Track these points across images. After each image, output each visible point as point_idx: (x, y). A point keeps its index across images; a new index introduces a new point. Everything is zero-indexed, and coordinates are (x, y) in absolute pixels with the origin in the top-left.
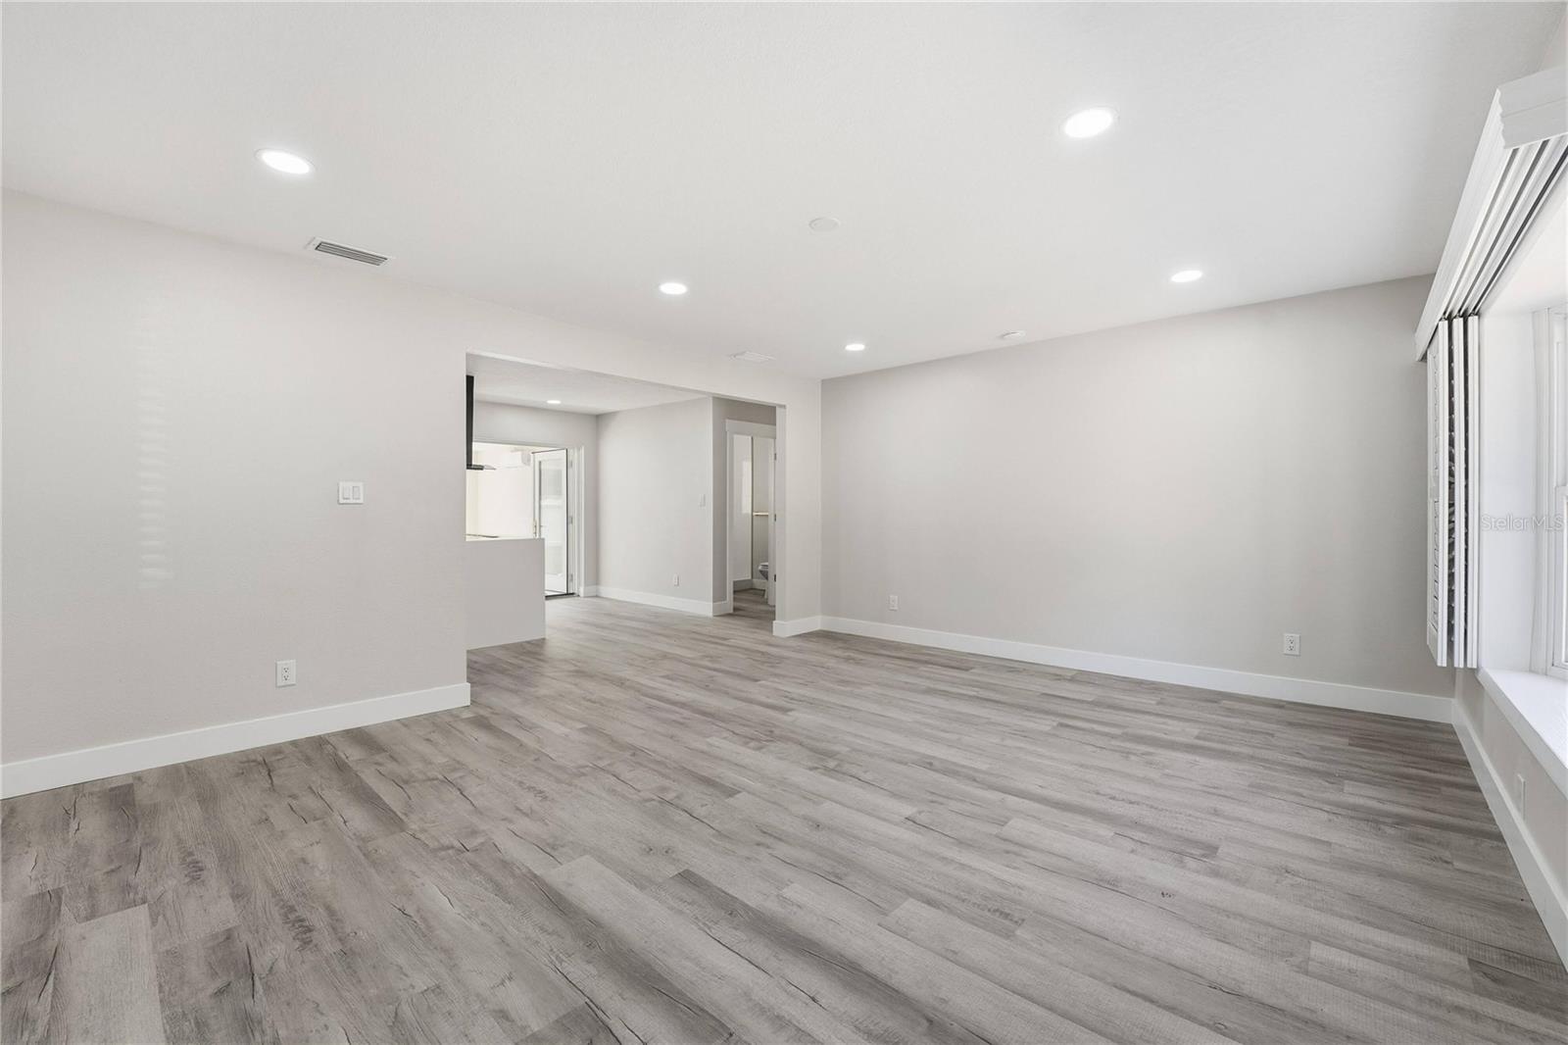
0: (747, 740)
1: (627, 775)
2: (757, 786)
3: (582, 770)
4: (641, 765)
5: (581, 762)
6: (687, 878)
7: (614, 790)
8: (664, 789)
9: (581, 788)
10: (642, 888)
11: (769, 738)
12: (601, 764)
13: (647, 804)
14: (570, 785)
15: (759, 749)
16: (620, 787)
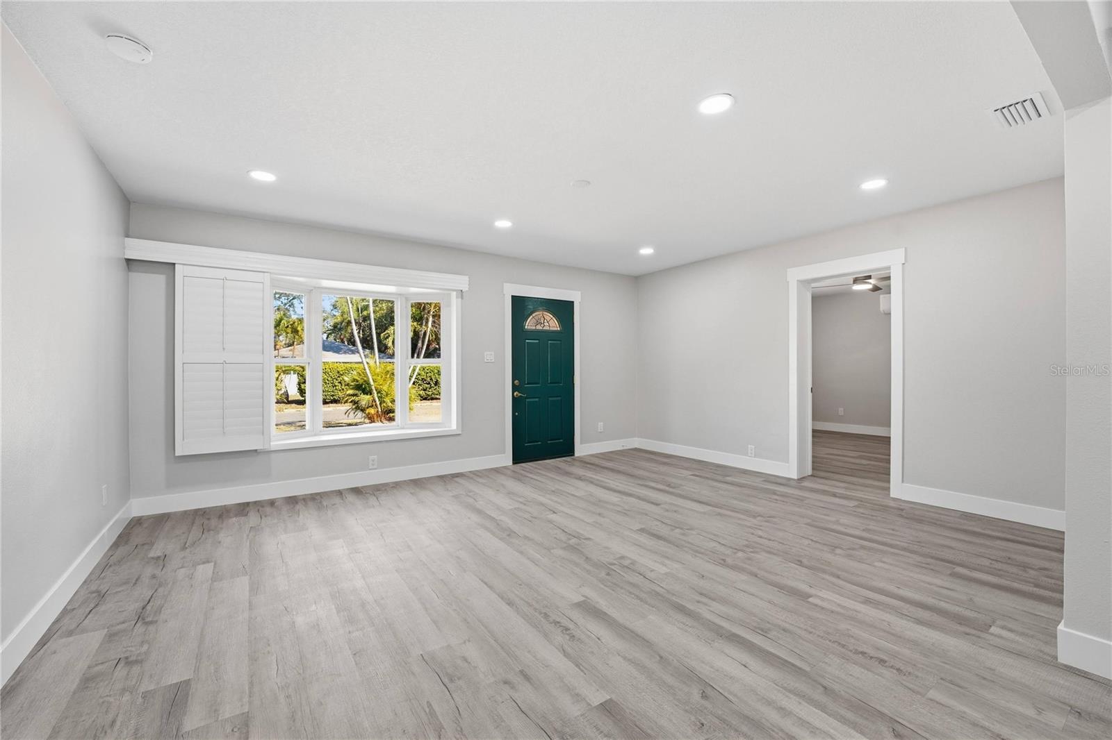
0: (631, 567)
2: (627, 533)
6: (657, 505)
11: (613, 567)
15: (623, 557)
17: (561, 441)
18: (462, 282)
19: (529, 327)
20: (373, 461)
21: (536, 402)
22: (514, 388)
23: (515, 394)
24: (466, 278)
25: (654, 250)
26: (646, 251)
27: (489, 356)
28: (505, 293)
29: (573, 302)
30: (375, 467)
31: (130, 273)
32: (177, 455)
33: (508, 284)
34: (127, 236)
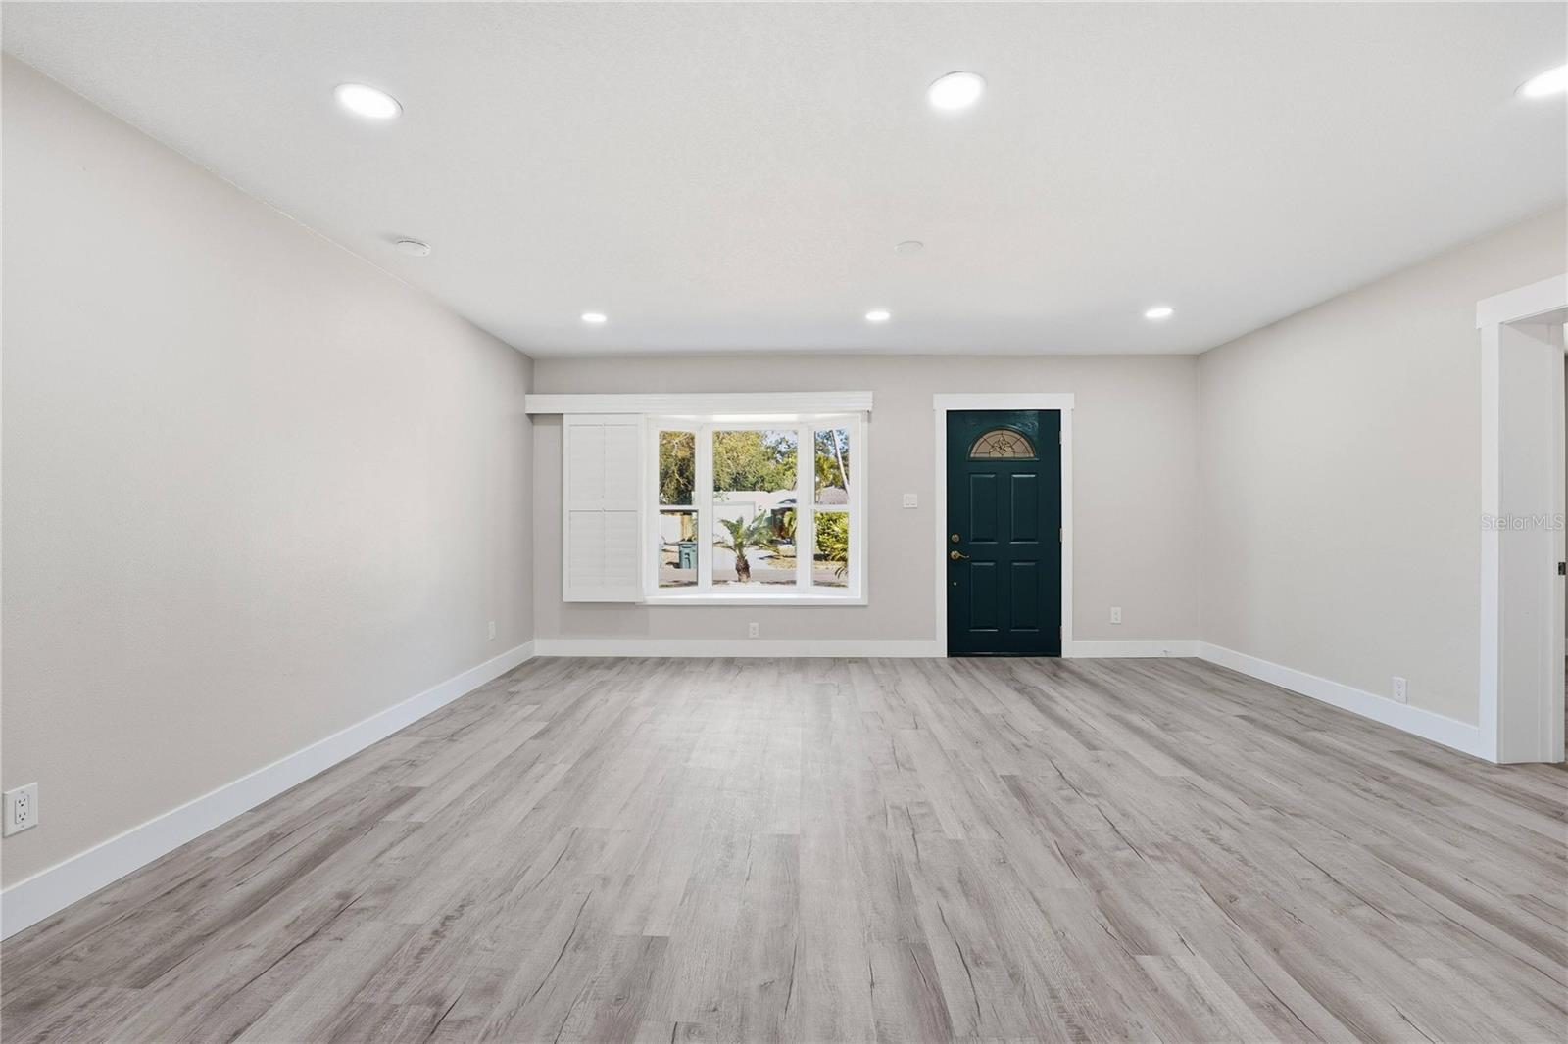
1: (1102, 827)
3: (1159, 854)
4: (1077, 836)
5: (1155, 865)
7: (1124, 815)
8: (1069, 800)
9: (1162, 830)
10: (1125, 753)
12: (1126, 854)
13: (1095, 793)
14: (1176, 839)
16: (1115, 816)
17: (1037, 630)
18: (863, 400)
19: (977, 456)
20: (754, 629)
21: (990, 567)
22: (951, 546)
23: (953, 554)
24: (870, 394)
25: (1174, 309)
26: (1159, 313)
27: (911, 499)
28: (935, 407)
29: (1059, 411)
30: (756, 635)
31: (536, 428)
32: (565, 600)
33: (939, 395)
34: (530, 391)
